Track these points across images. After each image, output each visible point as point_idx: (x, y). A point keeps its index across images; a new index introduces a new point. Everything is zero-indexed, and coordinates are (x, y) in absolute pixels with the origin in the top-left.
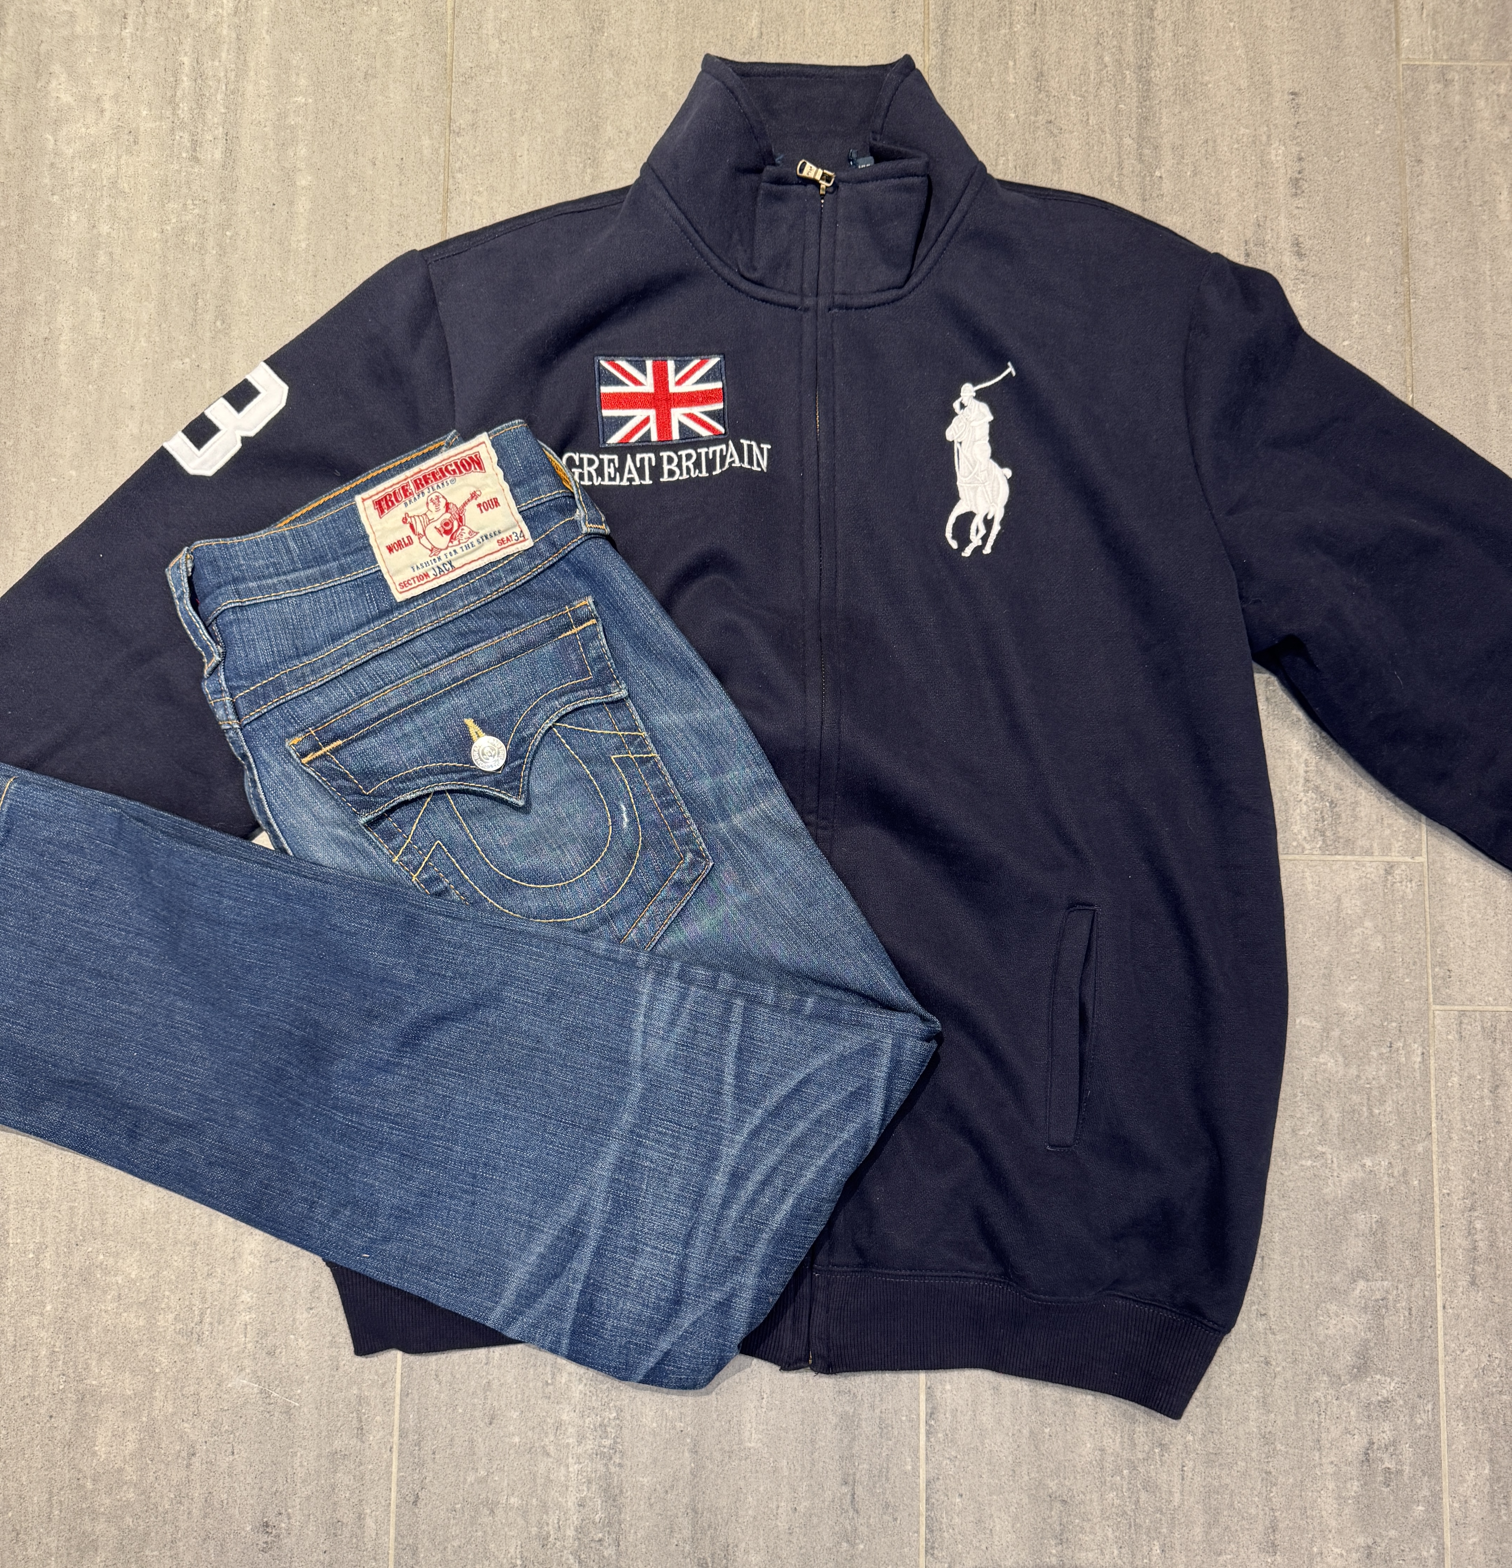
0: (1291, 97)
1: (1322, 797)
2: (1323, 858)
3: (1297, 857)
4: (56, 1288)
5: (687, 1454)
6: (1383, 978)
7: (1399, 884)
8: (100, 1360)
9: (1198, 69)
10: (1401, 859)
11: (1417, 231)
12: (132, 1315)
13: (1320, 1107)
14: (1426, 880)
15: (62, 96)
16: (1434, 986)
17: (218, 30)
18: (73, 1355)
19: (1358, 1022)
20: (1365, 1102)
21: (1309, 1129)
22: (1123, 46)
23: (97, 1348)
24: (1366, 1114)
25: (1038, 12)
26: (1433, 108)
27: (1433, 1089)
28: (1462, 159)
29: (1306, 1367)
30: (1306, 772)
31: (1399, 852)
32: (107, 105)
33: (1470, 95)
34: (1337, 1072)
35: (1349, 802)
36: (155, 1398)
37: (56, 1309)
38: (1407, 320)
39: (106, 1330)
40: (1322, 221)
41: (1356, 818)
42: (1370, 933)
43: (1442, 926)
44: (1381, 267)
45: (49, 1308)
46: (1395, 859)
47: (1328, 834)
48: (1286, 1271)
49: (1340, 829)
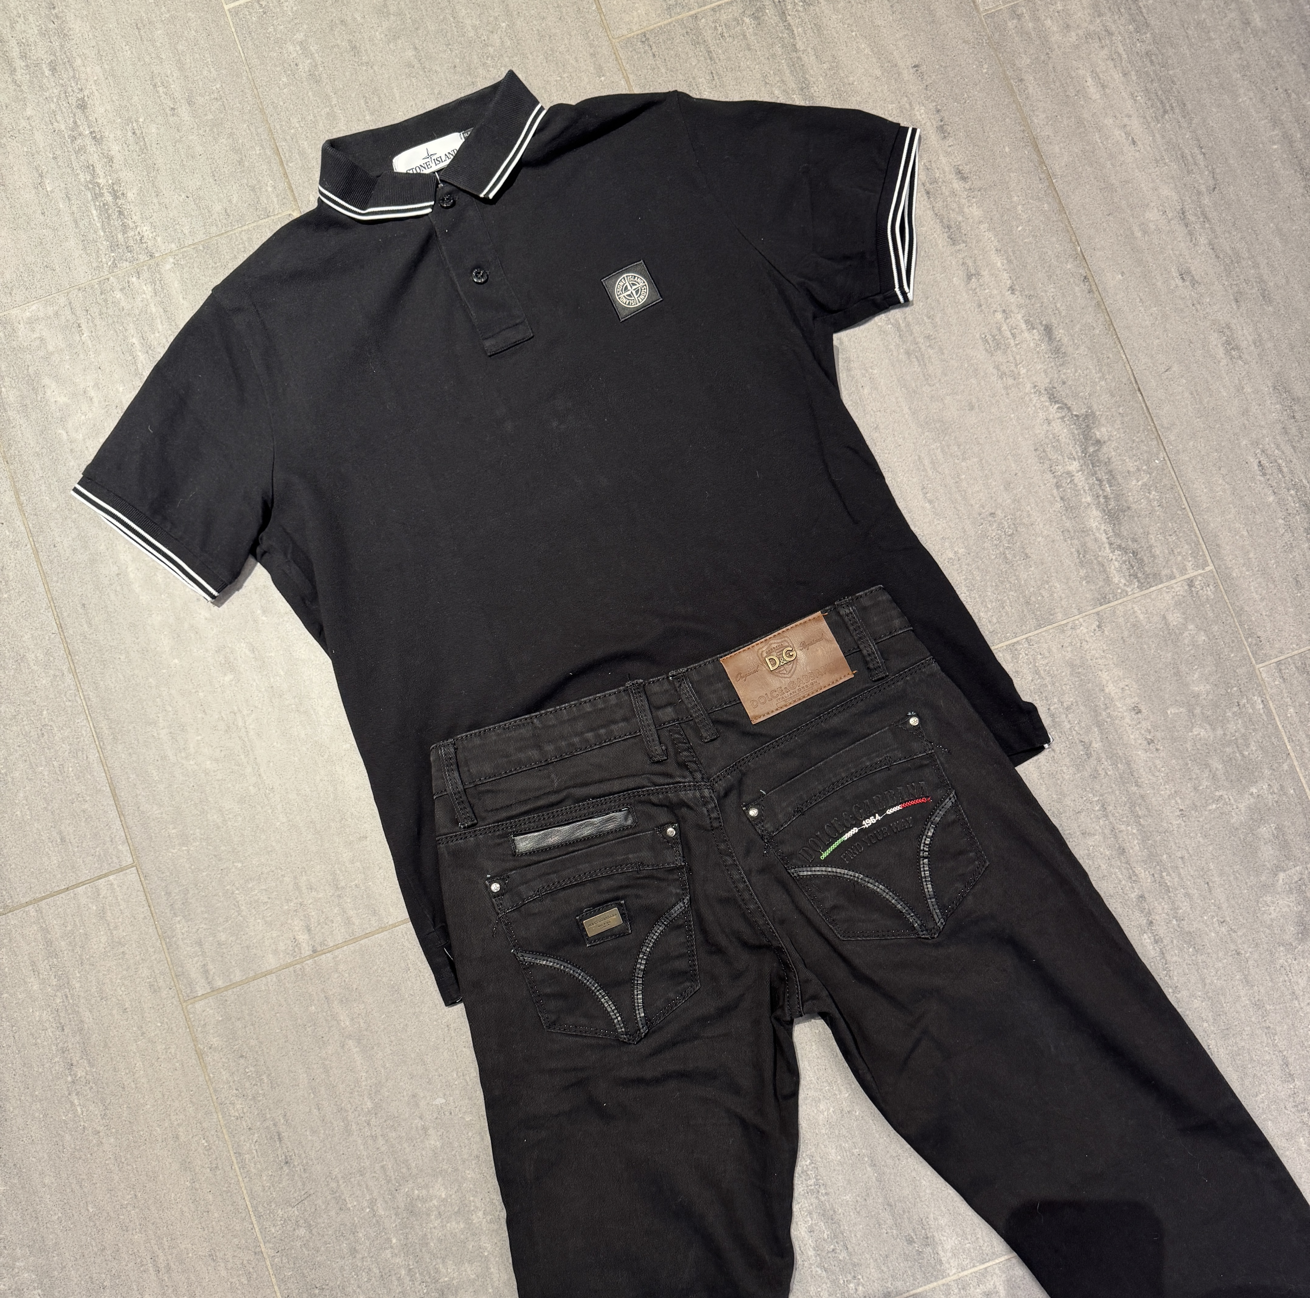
0: (915, 69)
1: (1125, 550)
2: (1143, 593)
3: (1125, 599)
4: (394, 1225)
5: (869, 1169)
6: (1215, 660)
7: (1201, 591)
8: (443, 1262)
9: (842, 75)
10: (1196, 573)
11: (1038, 131)
12: (454, 1223)
13: (1207, 765)
14: (1219, 581)
15: (58, 399)
16: (1252, 652)
17: (149, 311)
18: (424, 1266)
19: (1210, 697)
20: (1236, 750)
21: (1205, 783)
22: (784, 79)
23: (439, 1255)
24: (1240, 758)
25: (716, 78)
26: (1017, 39)
27: (1279, 723)
28: (1051, 66)
29: (1265, 946)
30: (1108, 538)
31: (1193, 569)
32: (92, 393)
33: (1039, 19)
34: (1209, 737)
35: (1145, 548)
36: (491, 1273)
37: (400, 1240)
38: (1056, 195)
39: (440, 1241)
40: (970, 149)
41: (1154, 557)
42: (1195, 632)
43: (1242, 609)
44: (1024, 165)
45: (394, 1241)
46: (1192, 575)
47: (1139, 575)
48: (1226, 886)
49: (1146, 569)
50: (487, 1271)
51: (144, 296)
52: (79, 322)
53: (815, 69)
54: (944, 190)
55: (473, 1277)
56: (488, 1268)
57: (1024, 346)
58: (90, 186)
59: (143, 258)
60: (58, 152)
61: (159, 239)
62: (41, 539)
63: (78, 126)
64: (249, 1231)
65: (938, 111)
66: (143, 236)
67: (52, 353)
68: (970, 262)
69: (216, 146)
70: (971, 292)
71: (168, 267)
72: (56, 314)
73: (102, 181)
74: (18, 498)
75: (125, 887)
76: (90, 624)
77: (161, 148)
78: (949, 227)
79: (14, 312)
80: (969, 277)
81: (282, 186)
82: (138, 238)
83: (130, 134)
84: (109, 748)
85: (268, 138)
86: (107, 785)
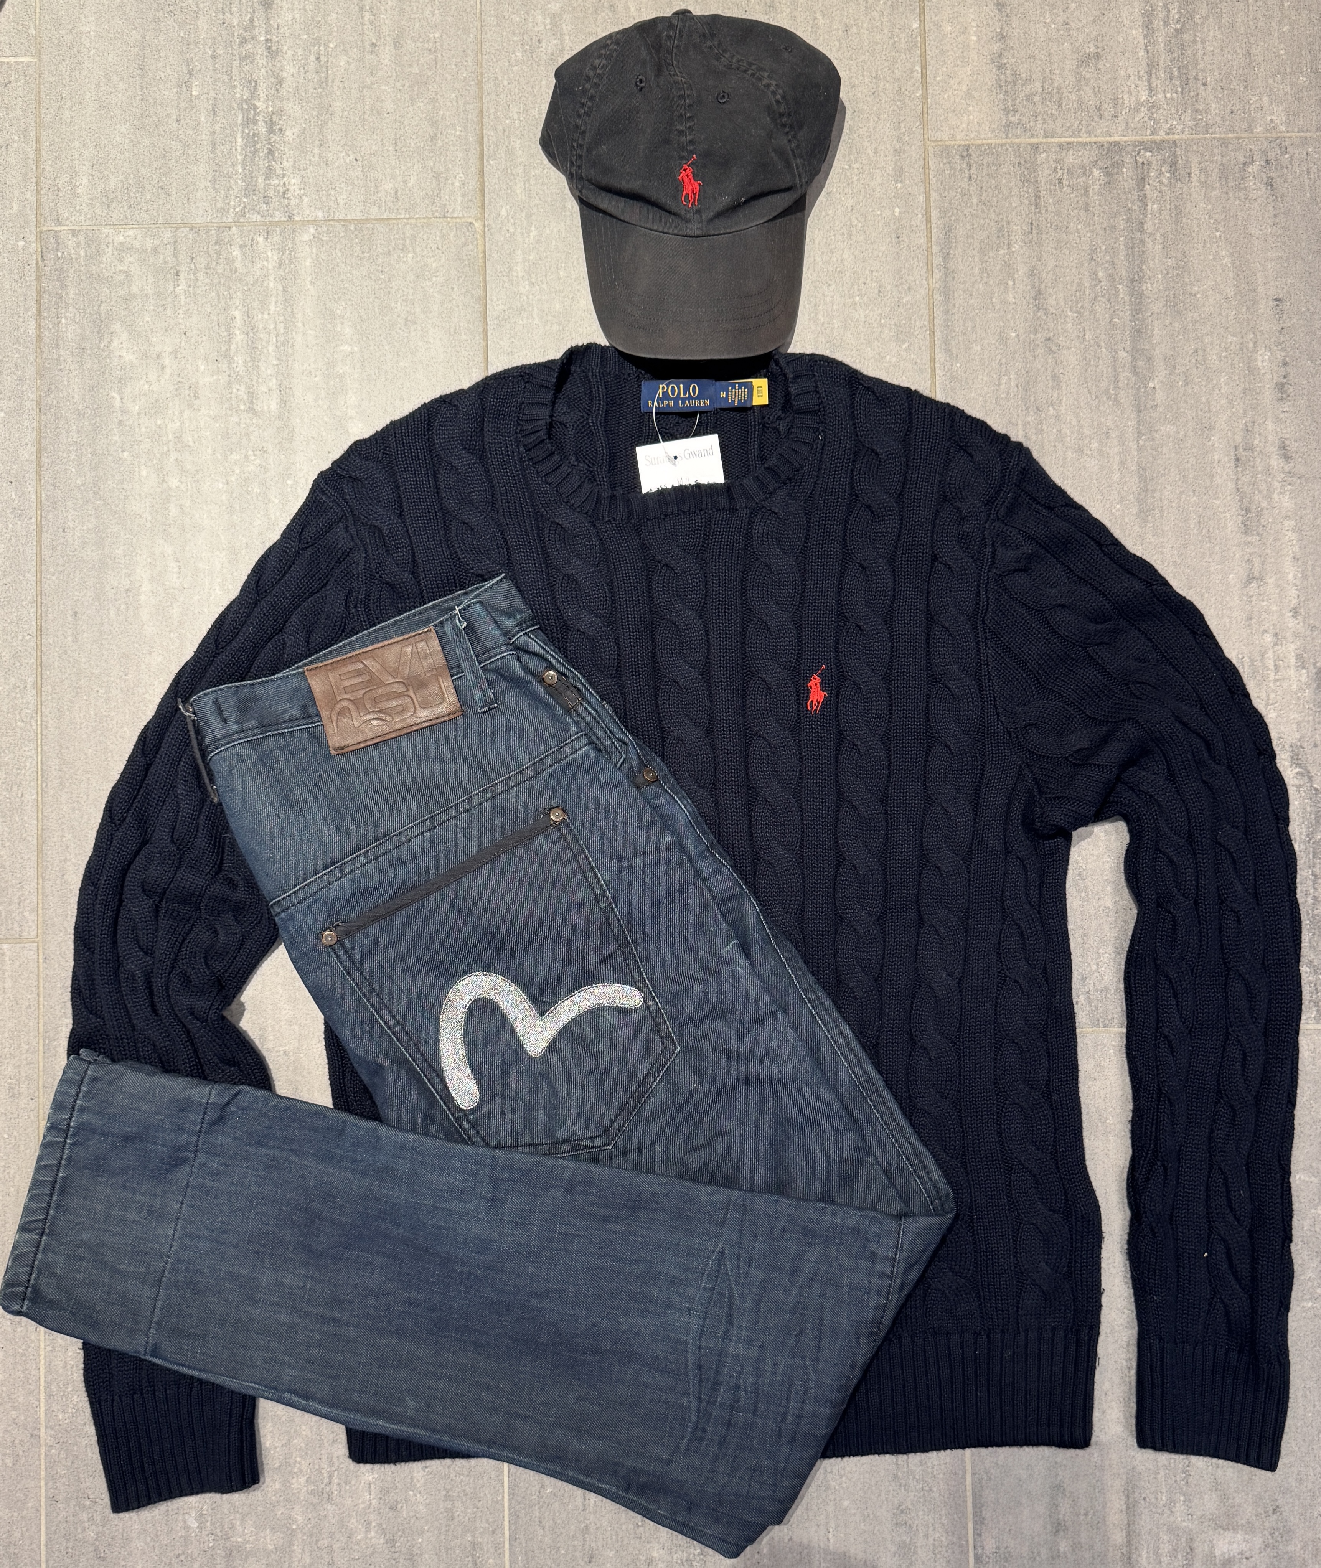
50: (289, 1547)
51: (266, 263)
52: (178, 268)
53: (1157, 261)
54: (1257, 463)
55: (271, 1547)
56: (291, 1544)
57: (1285, 685)
58: (245, 106)
59: (279, 216)
60: (220, 51)
61: (306, 199)
62: (50, 516)
63: (254, 27)
64: (33, 1407)
65: (1285, 364)
66: (288, 190)
67: (134, 296)
68: (1257, 561)
69: (411, 109)
70: (1245, 598)
71: (306, 237)
72: (155, 250)
73: (260, 105)
74: (39, 458)
75: (18, 963)
76: (76, 640)
77: (345, 88)
78: (1248, 510)
79: (106, 230)
80: (1250, 579)
81: (473, 184)
82: (281, 190)
83: (312, 58)
84: (51, 792)
85: (476, 120)
86: (35, 836)
